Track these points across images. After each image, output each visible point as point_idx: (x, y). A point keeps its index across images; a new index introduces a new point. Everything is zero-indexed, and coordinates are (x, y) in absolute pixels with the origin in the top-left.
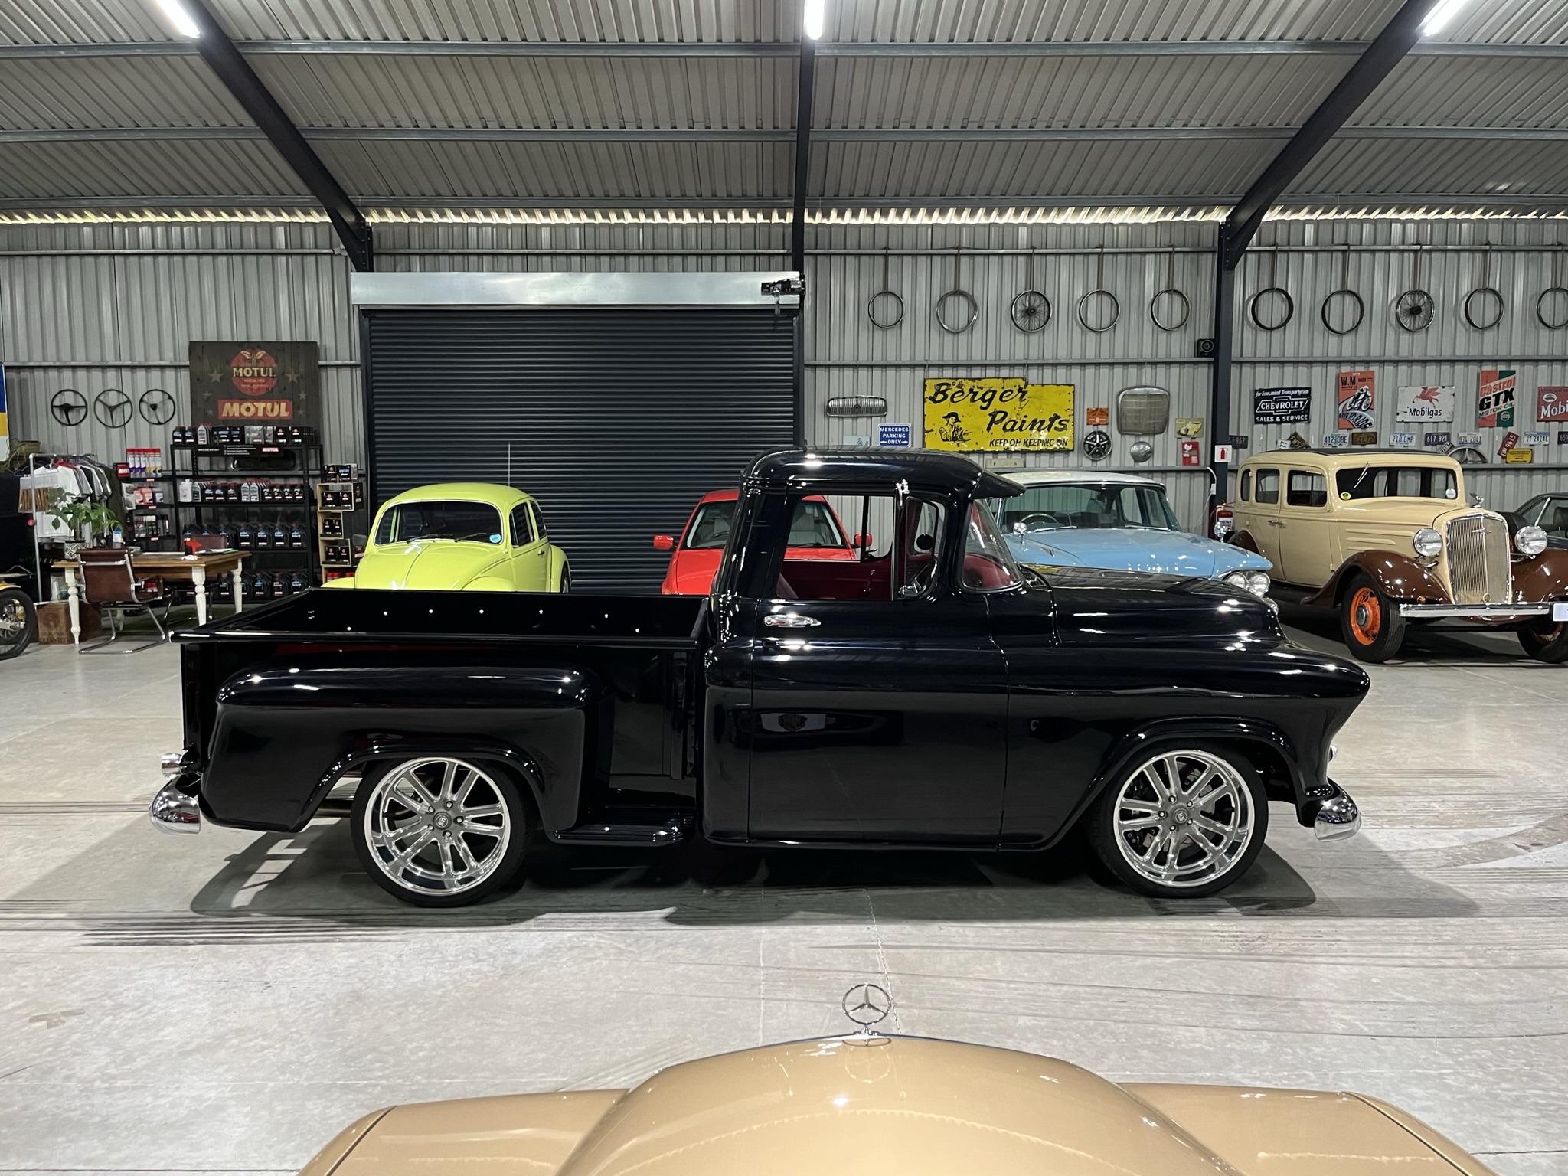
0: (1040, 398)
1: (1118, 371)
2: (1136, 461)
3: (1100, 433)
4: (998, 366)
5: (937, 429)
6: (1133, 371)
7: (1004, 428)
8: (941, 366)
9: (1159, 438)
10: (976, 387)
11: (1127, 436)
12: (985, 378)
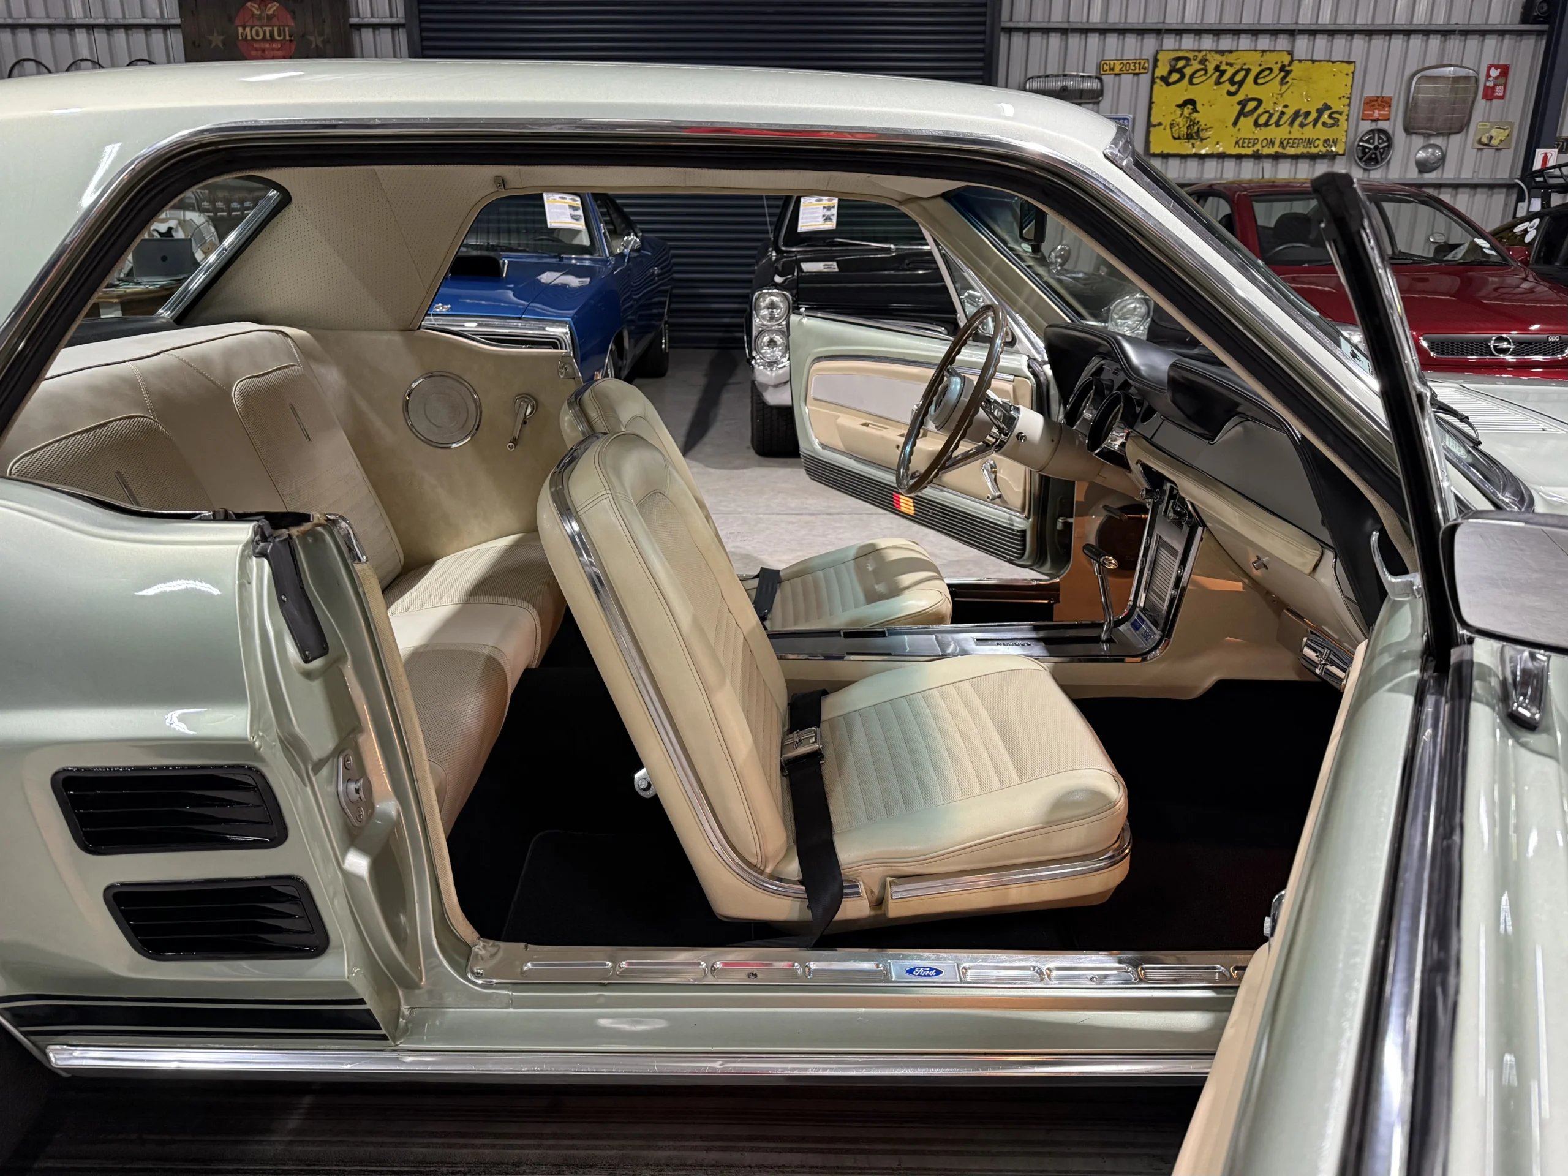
0: (1308, 80)
1: (1416, 41)
2: (1420, 172)
3: (1380, 131)
4: (1255, 33)
5: (1166, 122)
6: (1435, 42)
7: (1256, 124)
8: (1179, 32)
9: (1456, 139)
10: (1224, 63)
11: (1414, 137)
12: (1237, 51)
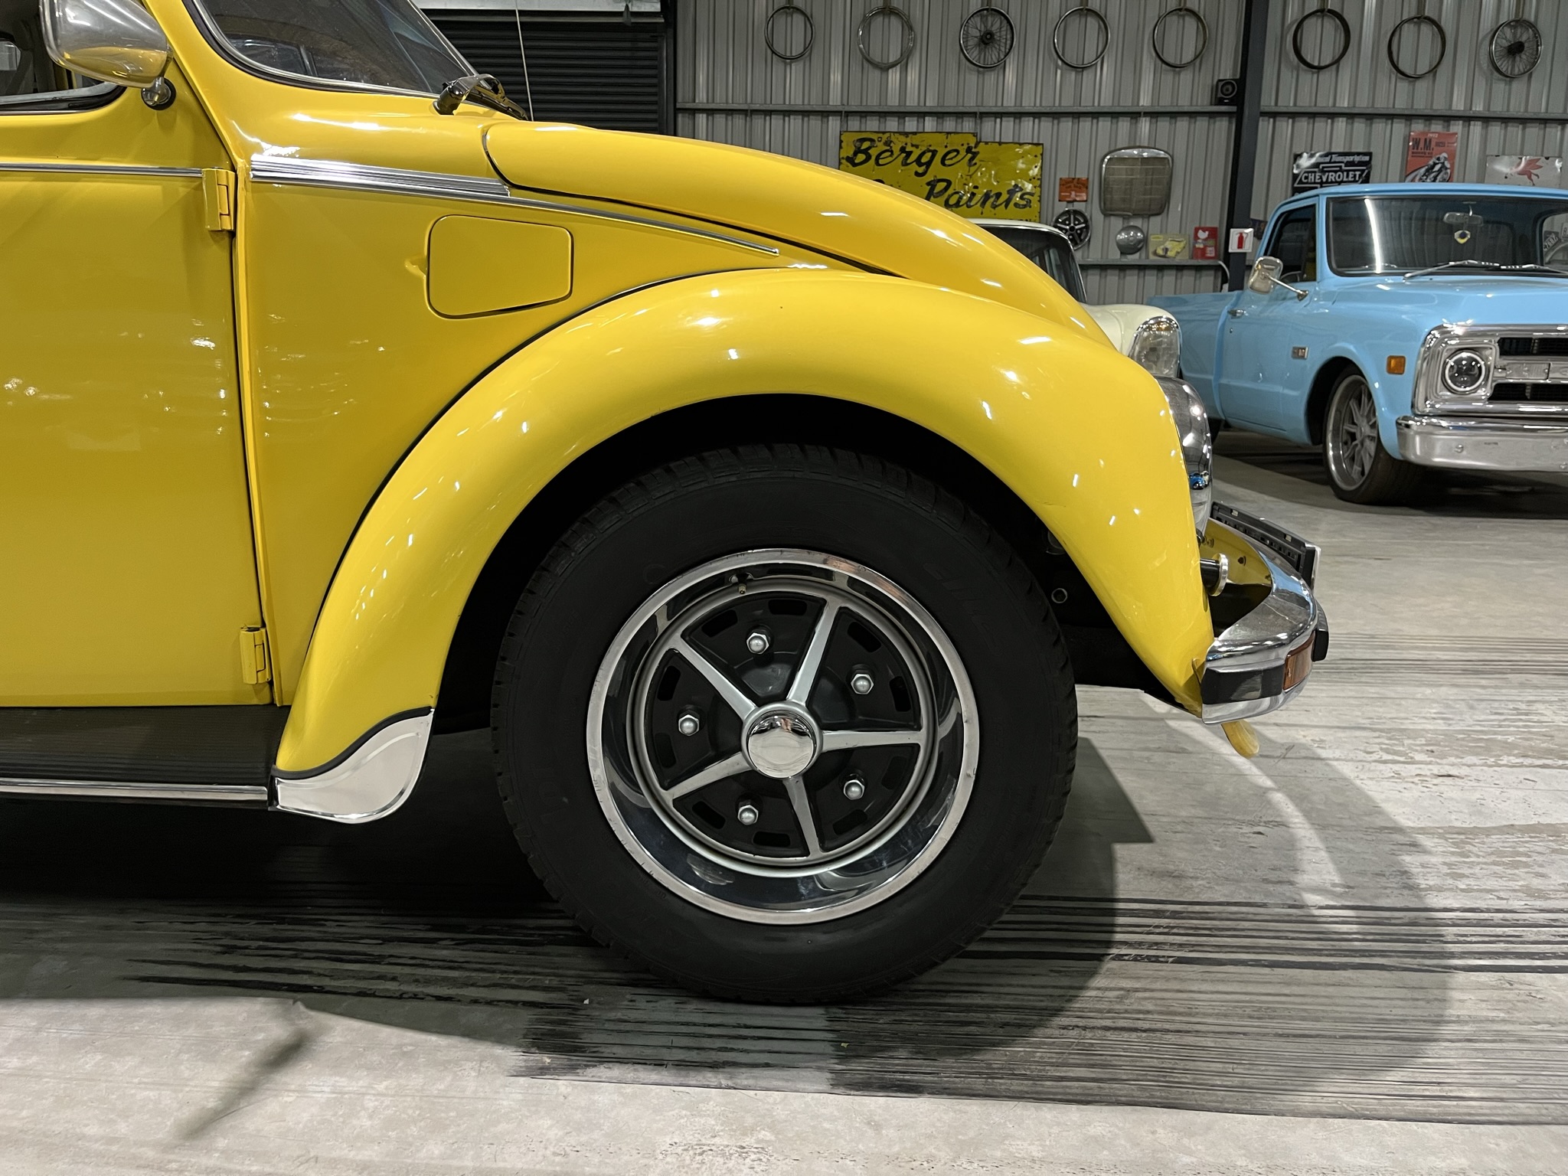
0: (996, 162)
1: (1105, 123)
2: (1122, 253)
4: (940, 115)
6: (1124, 124)
7: (947, 204)
8: (863, 114)
9: (1155, 221)
10: (909, 144)
11: (1112, 218)
12: (924, 132)
